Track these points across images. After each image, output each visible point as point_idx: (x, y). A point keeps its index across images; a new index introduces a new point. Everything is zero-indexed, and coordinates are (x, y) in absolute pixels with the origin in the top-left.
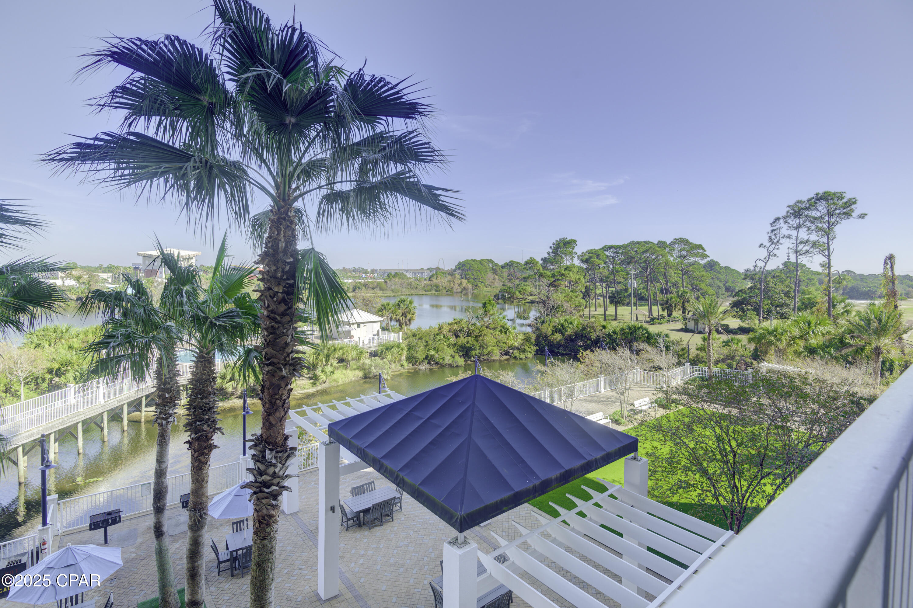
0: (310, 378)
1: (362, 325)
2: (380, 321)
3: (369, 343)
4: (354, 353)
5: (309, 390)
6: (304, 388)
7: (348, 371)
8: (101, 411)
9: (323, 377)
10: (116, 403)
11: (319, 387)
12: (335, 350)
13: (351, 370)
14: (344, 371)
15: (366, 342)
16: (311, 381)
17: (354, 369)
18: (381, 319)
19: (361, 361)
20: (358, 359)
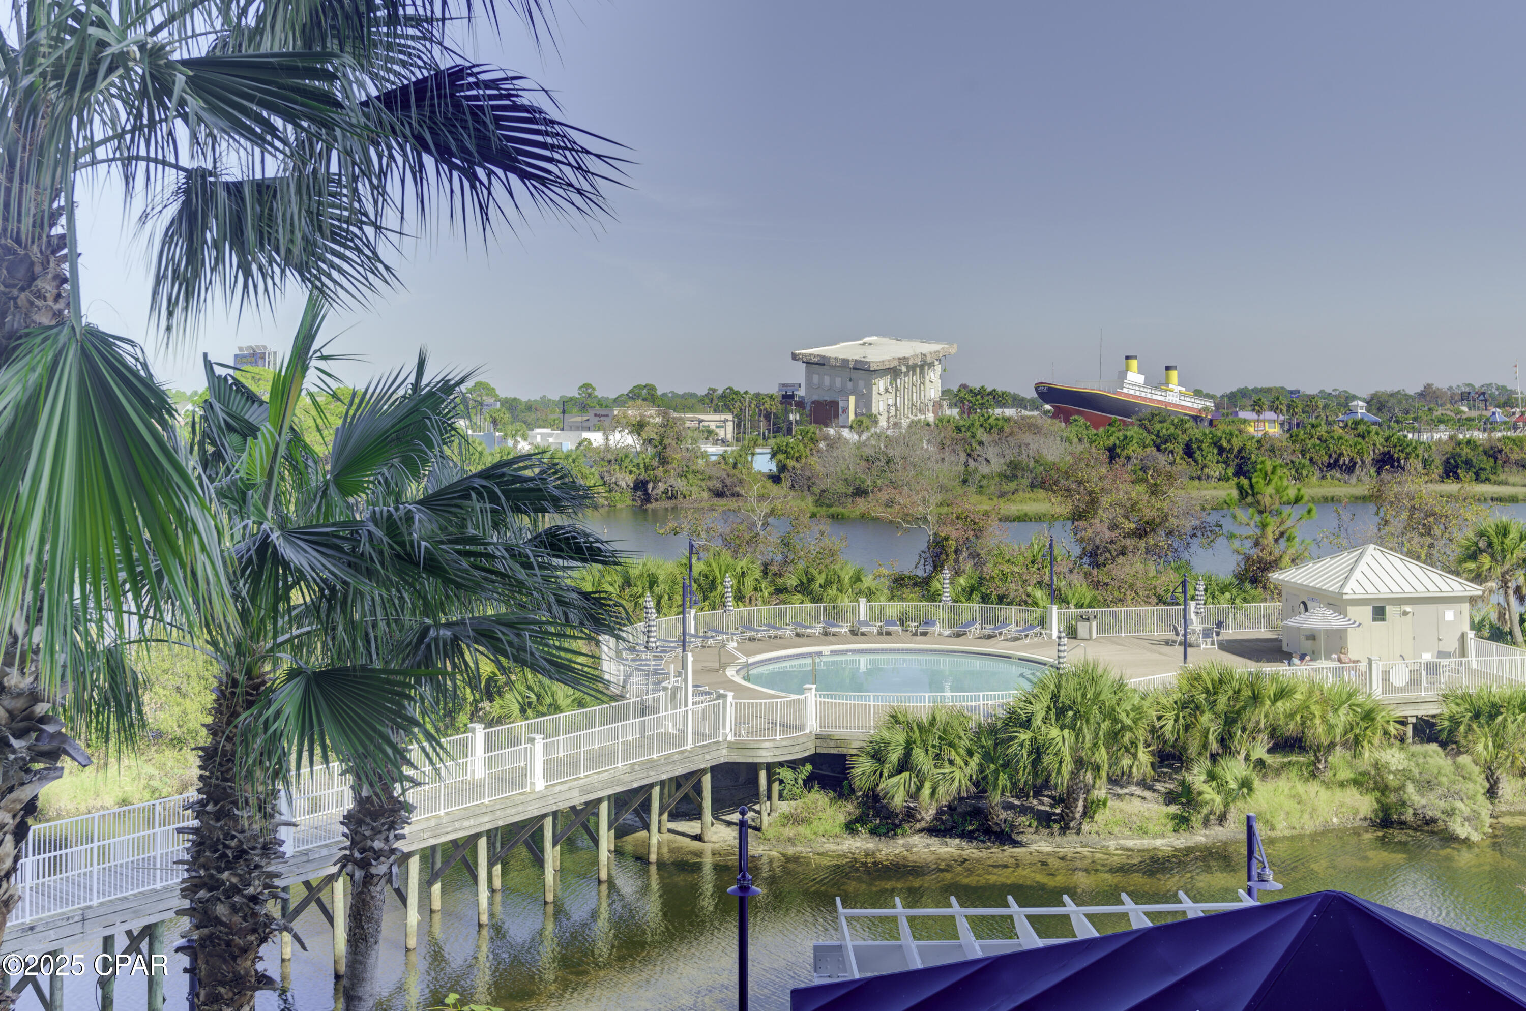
0: (1170, 798)
1: (1390, 610)
2: (1472, 600)
3: (1414, 682)
4: (1342, 718)
5: (1158, 842)
6: (1143, 832)
7: (1314, 787)
8: (536, 813)
9: (1210, 795)
10: (576, 793)
11: (1200, 837)
12: (1256, 698)
13: (1327, 785)
14: (1300, 787)
15: (1400, 678)
16: (1173, 809)
17: (1342, 785)
18: (1475, 590)
19: (1368, 755)
20: (1355, 744)
